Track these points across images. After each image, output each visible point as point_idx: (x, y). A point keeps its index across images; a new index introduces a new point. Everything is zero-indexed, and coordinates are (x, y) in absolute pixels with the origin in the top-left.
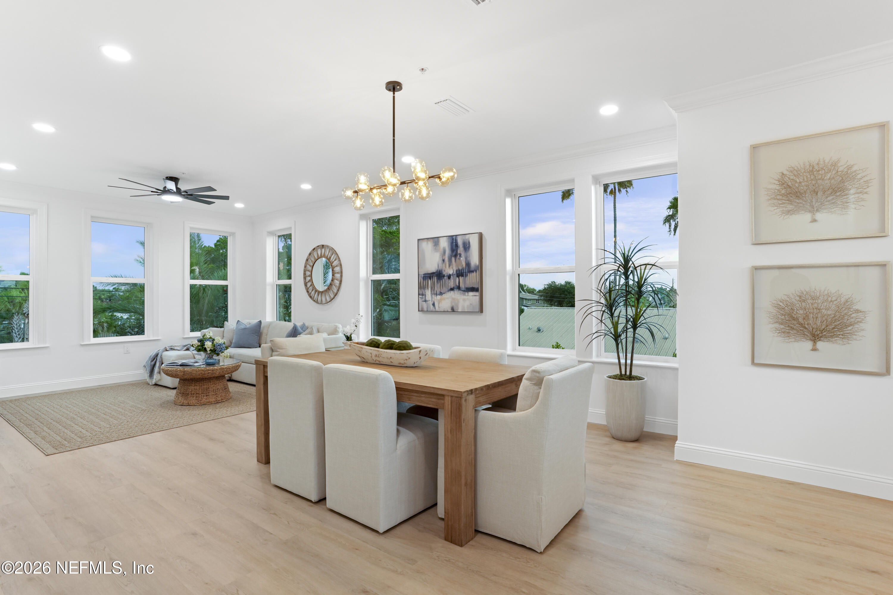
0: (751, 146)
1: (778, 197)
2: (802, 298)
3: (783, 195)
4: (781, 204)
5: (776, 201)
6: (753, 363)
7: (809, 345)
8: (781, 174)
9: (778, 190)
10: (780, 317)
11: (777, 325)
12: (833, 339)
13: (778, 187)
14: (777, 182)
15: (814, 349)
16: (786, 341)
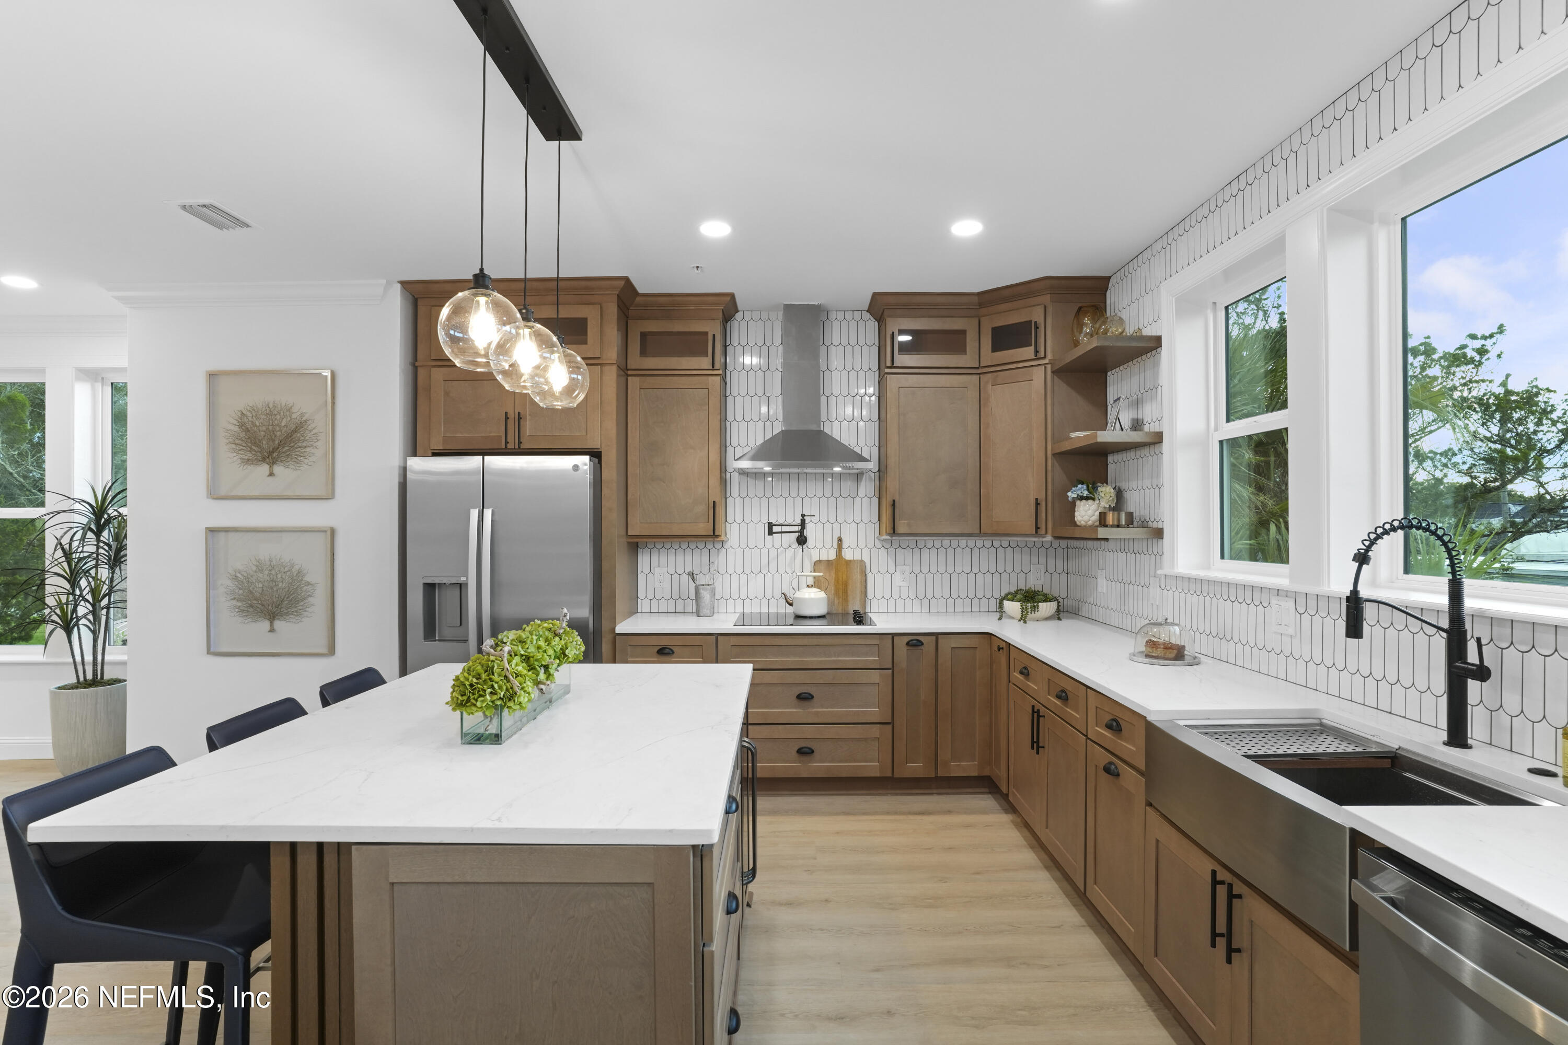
0: (206, 371)
1: (237, 442)
2: (260, 568)
3: (241, 439)
4: (239, 450)
5: (234, 446)
6: (209, 652)
7: (266, 625)
8: (239, 414)
9: (238, 433)
10: (237, 591)
11: (234, 602)
12: (287, 618)
13: (236, 429)
14: (236, 423)
15: (272, 630)
16: (243, 621)
